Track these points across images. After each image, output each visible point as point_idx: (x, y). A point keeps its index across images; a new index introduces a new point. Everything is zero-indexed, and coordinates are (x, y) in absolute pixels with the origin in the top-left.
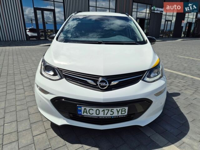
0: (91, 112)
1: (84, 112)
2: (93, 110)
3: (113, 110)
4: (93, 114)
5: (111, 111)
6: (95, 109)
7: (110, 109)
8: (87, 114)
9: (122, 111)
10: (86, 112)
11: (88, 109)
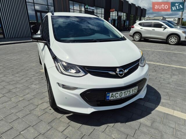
0: (117, 95)
1: (111, 97)
2: (118, 93)
3: (130, 90)
4: (117, 97)
5: (129, 92)
6: (119, 93)
7: (129, 90)
8: (113, 98)
9: (135, 90)
10: (113, 97)
11: (114, 93)
